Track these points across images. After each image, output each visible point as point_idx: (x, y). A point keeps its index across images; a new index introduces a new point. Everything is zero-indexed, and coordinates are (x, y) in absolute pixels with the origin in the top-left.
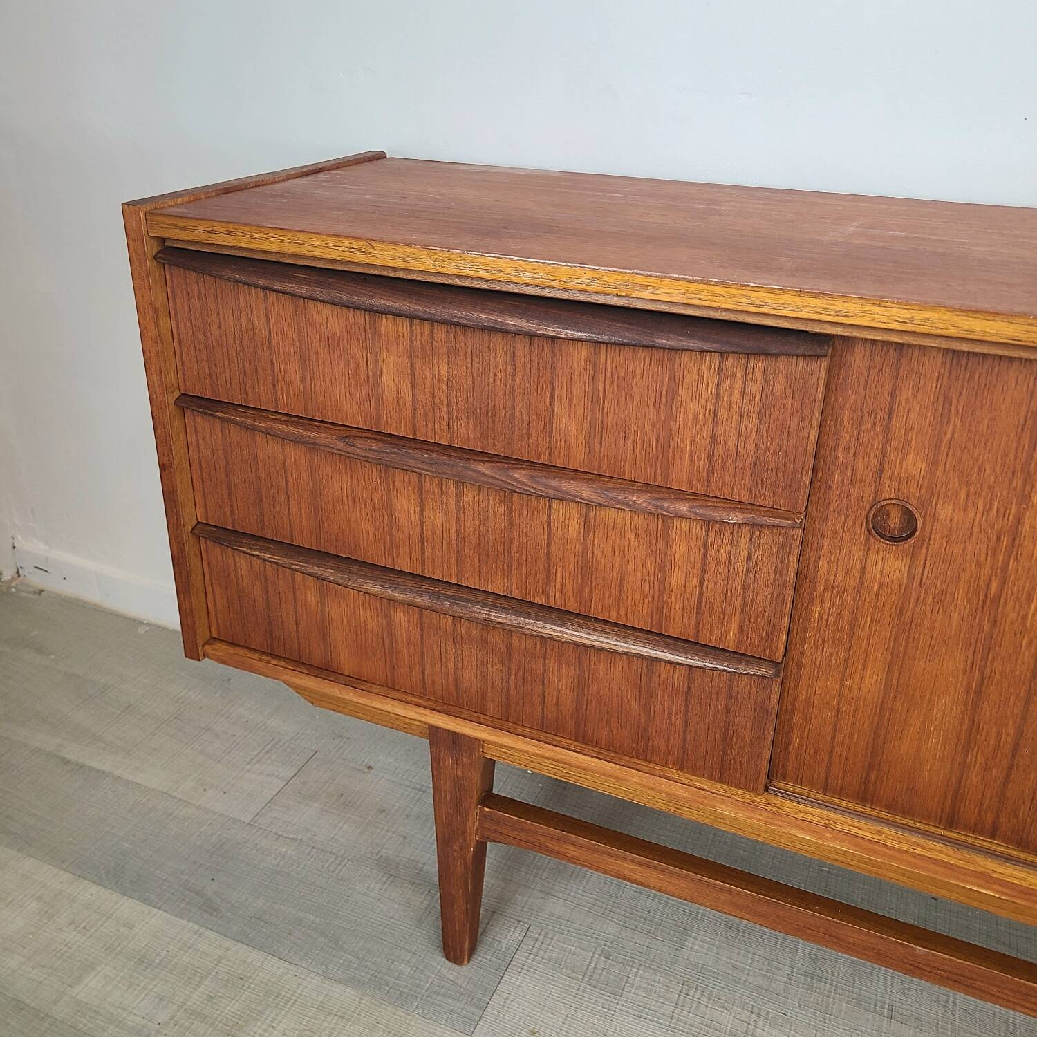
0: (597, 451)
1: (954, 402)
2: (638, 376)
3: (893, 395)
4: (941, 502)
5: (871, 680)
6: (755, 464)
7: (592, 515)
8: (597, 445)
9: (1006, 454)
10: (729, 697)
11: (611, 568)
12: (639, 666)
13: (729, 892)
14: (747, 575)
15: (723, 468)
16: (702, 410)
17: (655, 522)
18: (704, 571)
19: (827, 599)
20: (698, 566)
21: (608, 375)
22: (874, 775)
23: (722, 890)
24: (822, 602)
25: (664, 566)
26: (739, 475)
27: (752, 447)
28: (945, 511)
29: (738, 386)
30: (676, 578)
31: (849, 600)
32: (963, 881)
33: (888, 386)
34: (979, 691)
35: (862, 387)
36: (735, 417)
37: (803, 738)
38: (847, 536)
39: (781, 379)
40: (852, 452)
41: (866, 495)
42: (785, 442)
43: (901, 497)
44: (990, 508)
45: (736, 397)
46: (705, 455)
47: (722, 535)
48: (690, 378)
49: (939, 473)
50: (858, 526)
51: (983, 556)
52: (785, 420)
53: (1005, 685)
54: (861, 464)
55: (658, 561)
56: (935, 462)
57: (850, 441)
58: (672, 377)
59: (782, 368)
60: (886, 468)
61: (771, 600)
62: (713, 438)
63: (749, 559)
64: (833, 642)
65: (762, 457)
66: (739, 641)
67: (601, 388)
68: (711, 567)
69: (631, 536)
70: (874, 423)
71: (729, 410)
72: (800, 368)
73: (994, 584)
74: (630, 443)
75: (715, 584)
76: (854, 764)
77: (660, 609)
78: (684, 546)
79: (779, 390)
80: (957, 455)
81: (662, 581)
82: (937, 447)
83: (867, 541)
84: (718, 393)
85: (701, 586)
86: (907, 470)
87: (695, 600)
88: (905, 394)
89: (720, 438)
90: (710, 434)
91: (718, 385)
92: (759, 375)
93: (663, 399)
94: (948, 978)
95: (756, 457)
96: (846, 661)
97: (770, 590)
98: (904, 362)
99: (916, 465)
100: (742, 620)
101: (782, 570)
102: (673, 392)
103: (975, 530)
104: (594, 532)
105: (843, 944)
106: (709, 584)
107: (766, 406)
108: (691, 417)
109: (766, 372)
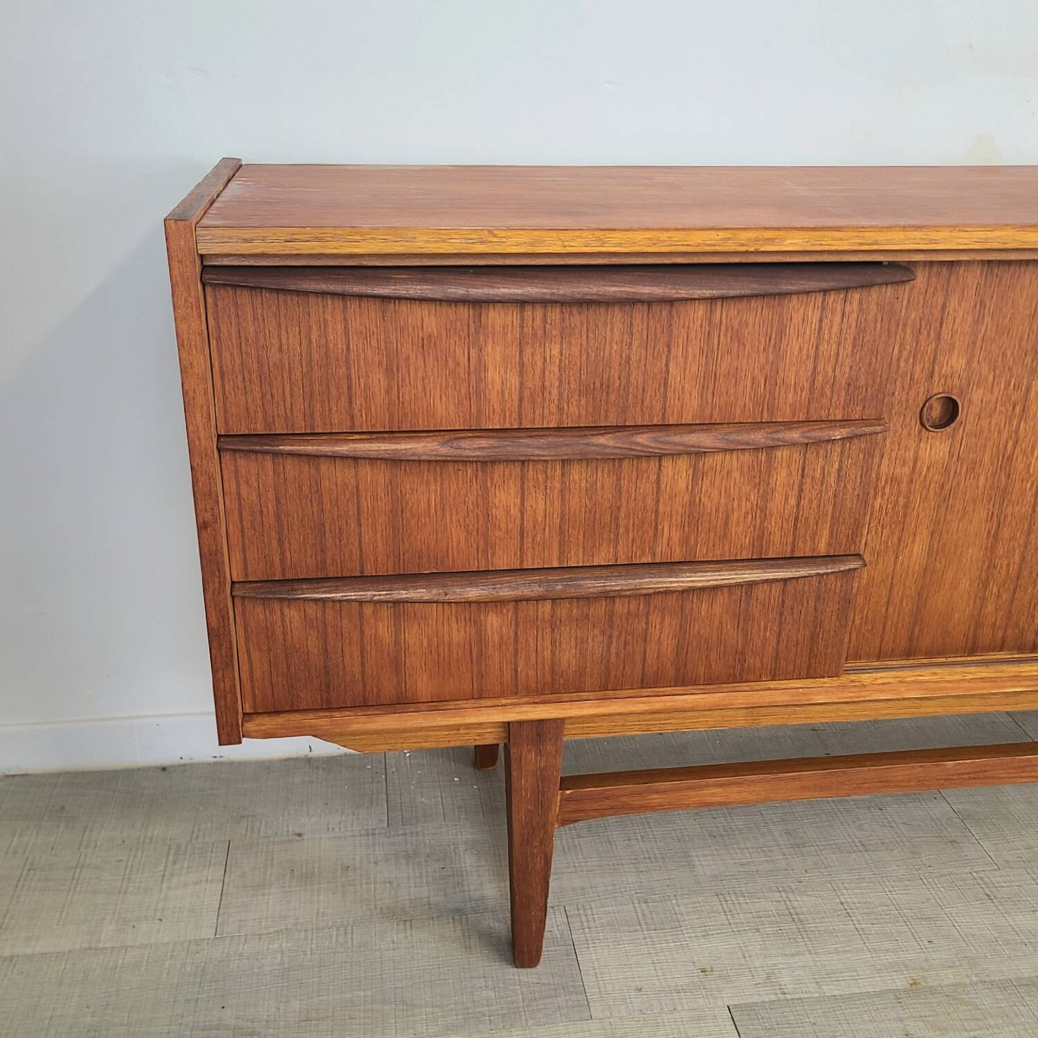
0: (710, 401)
1: (988, 304)
2: (751, 324)
3: (944, 306)
4: (975, 388)
5: (917, 550)
6: (849, 384)
7: (701, 463)
8: (710, 396)
9: (1021, 339)
10: (818, 598)
11: (717, 510)
12: (739, 594)
13: (799, 779)
14: (837, 484)
15: (822, 394)
16: (806, 346)
17: (760, 457)
18: (801, 490)
19: (887, 490)
20: (796, 487)
21: (723, 328)
22: (917, 629)
23: (794, 779)
24: (883, 494)
25: (765, 497)
26: (835, 397)
27: (847, 370)
28: (977, 395)
29: (838, 318)
30: (776, 504)
31: (904, 486)
32: (1002, 687)
33: (941, 300)
34: (996, 537)
35: (921, 305)
36: (834, 346)
37: (862, 618)
38: (905, 432)
39: (873, 306)
40: (911, 360)
41: (921, 395)
42: (874, 360)
43: (946, 391)
44: (1009, 385)
45: (835, 330)
46: (807, 385)
47: (818, 454)
48: (797, 319)
49: (975, 365)
50: (913, 422)
51: (1003, 424)
52: (874, 341)
53: (1014, 525)
54: (918, 369)
55: (761, 491)
56: (973, 356)
57: (910, 351)
58: (781, 322)
59: (874, 296)
60: (937, 369)
61: (857, 501)
62: (815, 368)
63: (840, 470)
64: (891, 526)
65: (854, 377)
66: (829, 545)
67: (716, 342)
68: (807, 487)
69: (736, 474)
70: (929, 335)
71: (829, 342)
72: (889, 294)
73: (1010, 444)
74: (740, 389)
75: (810, 501)
76: (903, 626)
77: (761, 536)
78: (784, 473)
79: (870, 317)
80: (988, 347)
81: (763, 510)
82: (974, 343)
83: (920, 432)
84: (820, 328)
85: (798, 505)
86: (952, 367)
87: (792, 518)
88: (953, 304)
89: (820, 367)
90: (812, 366)
91: (821, 321)
92: (855, 305)
93: (773, 342)
94: (970, 778)
95: (850, 377)
96: (899, 540)
97: (856, 493)
98: (953, 278)
99: (957, 362)
100: (832, 525)
101: (866, 472)
102: (781, 334)
103: (999, 404)
104: (703, 479)
105: (892, 784)
106: (805, 502)
107: (860, 331)
108: (796, 353)
109: (861, 302)
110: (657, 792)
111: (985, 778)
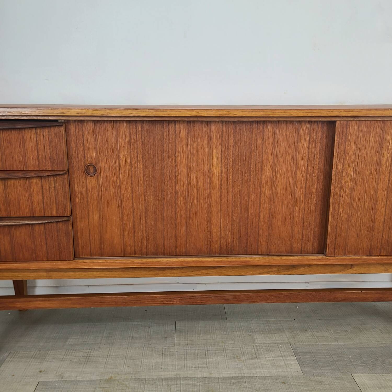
0: (5, 163)
1: (97, 135)
2: (13, 138)
3: (83, 136)
4: (101, 162)
5: (95, 217)
6: (51, 159)
7: (6, 183)
8: (4, 161)
9: (112, 147)
10: (57, 231)
11: (15, 199)
12: (29, 229)
13: (71, 299)
14: (55, 192)
15: (42, 161)
16: (33, 146)
17: (26, 182)
18: (43, 194)
19: (79, 196)
20: (41, 192)
21: (4, 140)
22: (102, 246)
23: (69, 300)
24: (78, 197)
25: (31, 195)
26: (47, 162)
27: (49, 154)
28: (102, 164)
29: (42, 137)
30: (35, 197)
31: (85, 195)
32: (128, 266)
33: (81, 134)
34: (122, 213)
35: (75, 135)
36: (43, 146)
37: (82, 241)
38: (81, 177)
39: (53, 134)
40: (76, 153)
41: (83, 164)
42: (57, 150)
43: (91, 163)
44: (112, 162)
45: (42, 141)
46: (36, 158)
47: (46, 181)
48: (28, 137)
49: (98, 154)
50: (83, 173)
51: (114, 174)
52: (56, 145)
53: (127, 209)
54: (79, 156)
55: (29, 193)
56: (97, 152)
57: (75, 150)
58: (23, 138)
59: (52, 130)
60: (86, 156)
61: (63, 198)
62: (38, 153)
63: (55, 187)
64: (84, 209)
65: (52, 156)
66: (57, 213)
67: (3, 144)
68: (45, 192)
69: (19, 188)
70: (80, 144)
71: (41, 144)
72: (57, 130)
73: (118, 182)
74: (14, 159)
75: (47, 197)
76: (97, 244)
77: (32, 209)
78: (35, 187)
79: (53, 137)
80: (102, 149)
81: (31, 200)
82: (96, 148)
83: (86, 176)
84: (37, 140)
85: (43, 198)
86: (91, 155)
87: (42, 203)
88: (86, 134)
89: (40, 153)
90: (37, 152)
91: (36, 138)
92: (47, 133)
93: (22, 144)
94: (135, 303)
95: (51, 156)
96: (88, 213)
97: (62, 195)
98: (83, 126)
99: (93, 154)
100: (56, 206)
101: (64, 188)
102: (24, 142)
103: (110, 168)
104: (8, 189)
105: (106, 304)
106: (45, 197)
107: (50, 142)
108: (30, 148)
109: (48, 132)
110: (19, 302)
111: (141, 303)
